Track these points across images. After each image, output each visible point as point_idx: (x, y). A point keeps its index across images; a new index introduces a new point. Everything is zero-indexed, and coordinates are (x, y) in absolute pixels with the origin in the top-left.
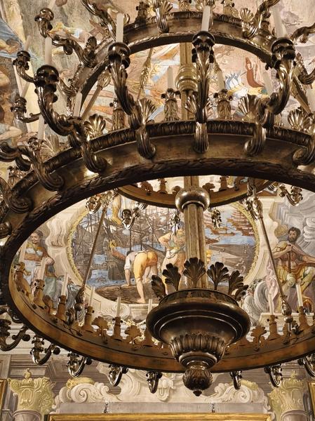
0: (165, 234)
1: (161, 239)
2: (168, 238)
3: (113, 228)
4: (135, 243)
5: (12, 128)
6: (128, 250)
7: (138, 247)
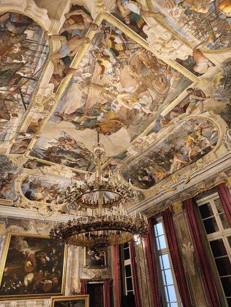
0: (200, 13)
1: (206, 11)
2: (202, 9)
3: (217, 36)
4: (220, 19)
5: (190, 98)
6: (227, 20)
7: (221, 17)
